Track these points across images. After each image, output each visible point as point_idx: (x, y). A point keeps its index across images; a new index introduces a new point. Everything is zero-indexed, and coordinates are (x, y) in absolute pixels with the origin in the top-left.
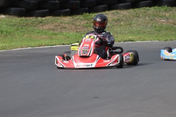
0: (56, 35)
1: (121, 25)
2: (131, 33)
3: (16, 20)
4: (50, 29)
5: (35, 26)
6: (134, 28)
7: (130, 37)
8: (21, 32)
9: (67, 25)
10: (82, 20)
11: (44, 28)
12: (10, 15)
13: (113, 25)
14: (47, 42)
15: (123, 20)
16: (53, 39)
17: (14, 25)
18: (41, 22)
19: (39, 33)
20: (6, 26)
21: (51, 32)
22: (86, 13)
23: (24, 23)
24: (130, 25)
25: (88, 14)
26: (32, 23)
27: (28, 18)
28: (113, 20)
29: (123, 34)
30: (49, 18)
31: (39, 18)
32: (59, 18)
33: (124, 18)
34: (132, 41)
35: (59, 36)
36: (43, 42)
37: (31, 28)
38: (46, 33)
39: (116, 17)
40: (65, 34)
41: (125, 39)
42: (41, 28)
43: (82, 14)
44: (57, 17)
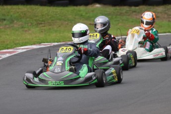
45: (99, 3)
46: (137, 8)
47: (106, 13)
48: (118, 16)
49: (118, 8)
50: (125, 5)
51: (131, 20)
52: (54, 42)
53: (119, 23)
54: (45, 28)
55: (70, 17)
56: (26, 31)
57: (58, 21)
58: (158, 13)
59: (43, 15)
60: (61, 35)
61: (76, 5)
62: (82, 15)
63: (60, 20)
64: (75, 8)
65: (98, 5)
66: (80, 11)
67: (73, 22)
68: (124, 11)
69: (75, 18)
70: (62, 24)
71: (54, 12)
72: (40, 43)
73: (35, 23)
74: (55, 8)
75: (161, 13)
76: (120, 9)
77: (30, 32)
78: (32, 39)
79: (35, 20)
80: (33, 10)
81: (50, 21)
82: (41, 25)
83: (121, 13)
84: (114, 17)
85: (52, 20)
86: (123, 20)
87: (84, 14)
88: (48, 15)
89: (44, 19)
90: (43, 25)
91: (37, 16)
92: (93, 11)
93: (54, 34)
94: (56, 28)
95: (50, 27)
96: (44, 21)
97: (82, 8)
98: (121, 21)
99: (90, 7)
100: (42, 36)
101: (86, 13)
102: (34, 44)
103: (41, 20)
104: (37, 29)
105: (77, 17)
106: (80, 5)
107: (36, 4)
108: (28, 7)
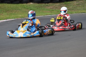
0: (53, 11)
1: (80, 6)
2: (84, 9)
3: (37, 5)
4: (51, 8)
5: (45, 7)
6: (85, 8)
7: (84, 11)
8: (39, 10)
9: (58, 7)
10: (64, 4)
11: (49, 8)
12: (34, 3)
13: (77, 7)
14: (50, 13)
15: (80, 4)
16: (52, 12)
17: (36, 7)
18: (47, 6)
19: (46, 10)
20: (33, 7)
21: (51, 10)
22: (66, 1)
23: (40, 6)
24: (84, 6)
25: (66, 2)
26: (44, 6)
27: (42, 4)
28: (77, 4)
29: (81, 10)
30: (50, 4)
31: (47, 4)
32: (54, 4)
33: (81, 4)
34: (84, 13)
35: (55, 11)
36: (48, 13)
37: (43, 8)
38: (49, 10)
39: (78, 3)
40: (57, 10)
41: (82, 12)
42: (47, 8)
43: (64, 2)
44: (53, 4)
45: (32, 2)
46: (48, 4)
47: (35, 6)
48: (40, 8)
49: (40, 4)
50: (43, 3)
51: (46, 9)
52: (13, 19)
53: (40, 11)
54: (9, 13)
55: (20, 8)
56: (1, 14)
57: (15, 10)
58: (57, 6)
59: (8, 8)
60: (16, 16)
61: (22, 3)
62: (25, 7)
63: (15, 9)
64: (22, 4)
65: (31, 3)
66: (24, 6)
67: (21, 10)
68: (43, 5)
69: (22, 9)
70: (16, 11)
71: (13, 6)
72: (7, 19)
73: (5, 11)
74: (13, 4)
75: (58, 6)
76: (41, 5)
77: (3, 15)
78: (4, 17)
79: (5, 10)
80: (4, 5)
81: (11, 10)
82: (7, 12)
83: (41, 6)
84: (39, 8)
85: (12, 10)
86: (42, 9)
87: (26, 7)
88: (11, 8)
89: (9, 9)
90: (8, 12)
91: (6, 8)
92: (29, 6)
93: (13, 15)
94: (14, 13)
95: (11, 12)
96: (9, 10)
97: (25, 4)
98: (41, 9)
99: (28, 4)
100: (8, 16)
101: (27, 7)
102: (4, 20)
103: (7, 9)
104: (6, 13)
105: (23, 8)
106: (24, 3)
107: (5, 3)
108: (2, 4)
